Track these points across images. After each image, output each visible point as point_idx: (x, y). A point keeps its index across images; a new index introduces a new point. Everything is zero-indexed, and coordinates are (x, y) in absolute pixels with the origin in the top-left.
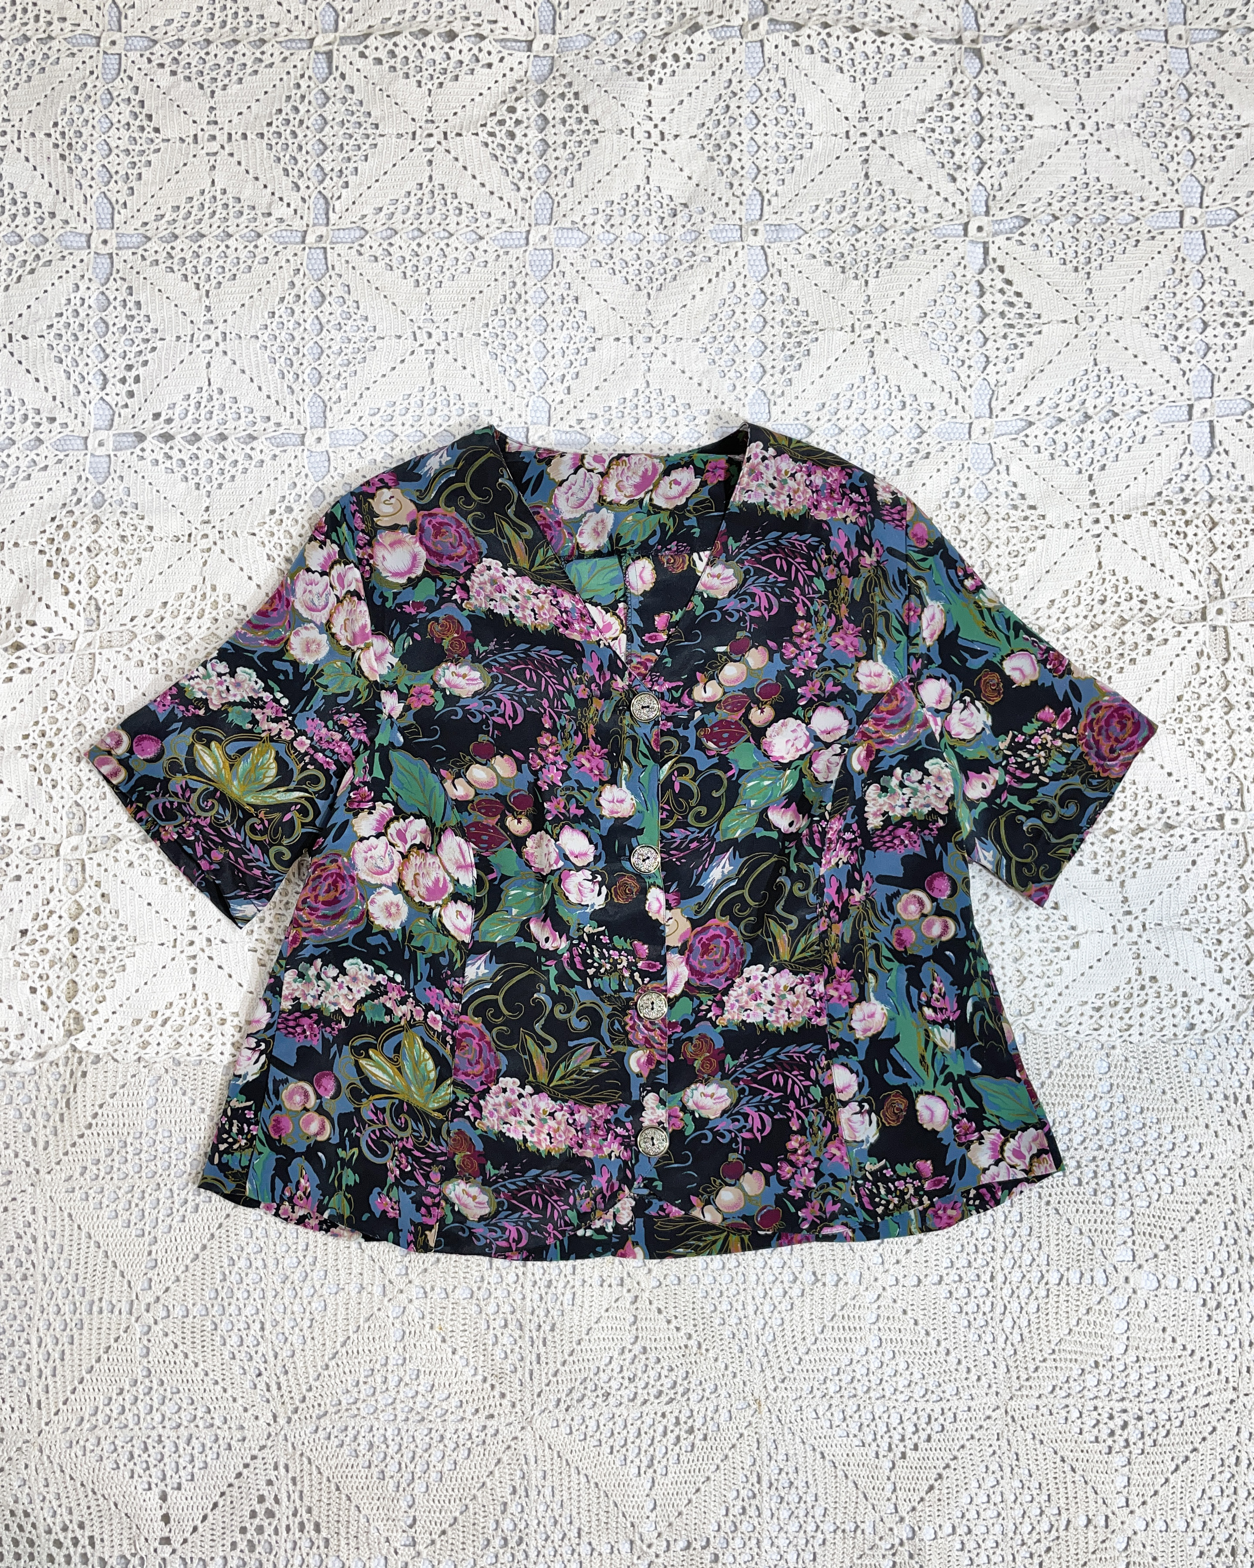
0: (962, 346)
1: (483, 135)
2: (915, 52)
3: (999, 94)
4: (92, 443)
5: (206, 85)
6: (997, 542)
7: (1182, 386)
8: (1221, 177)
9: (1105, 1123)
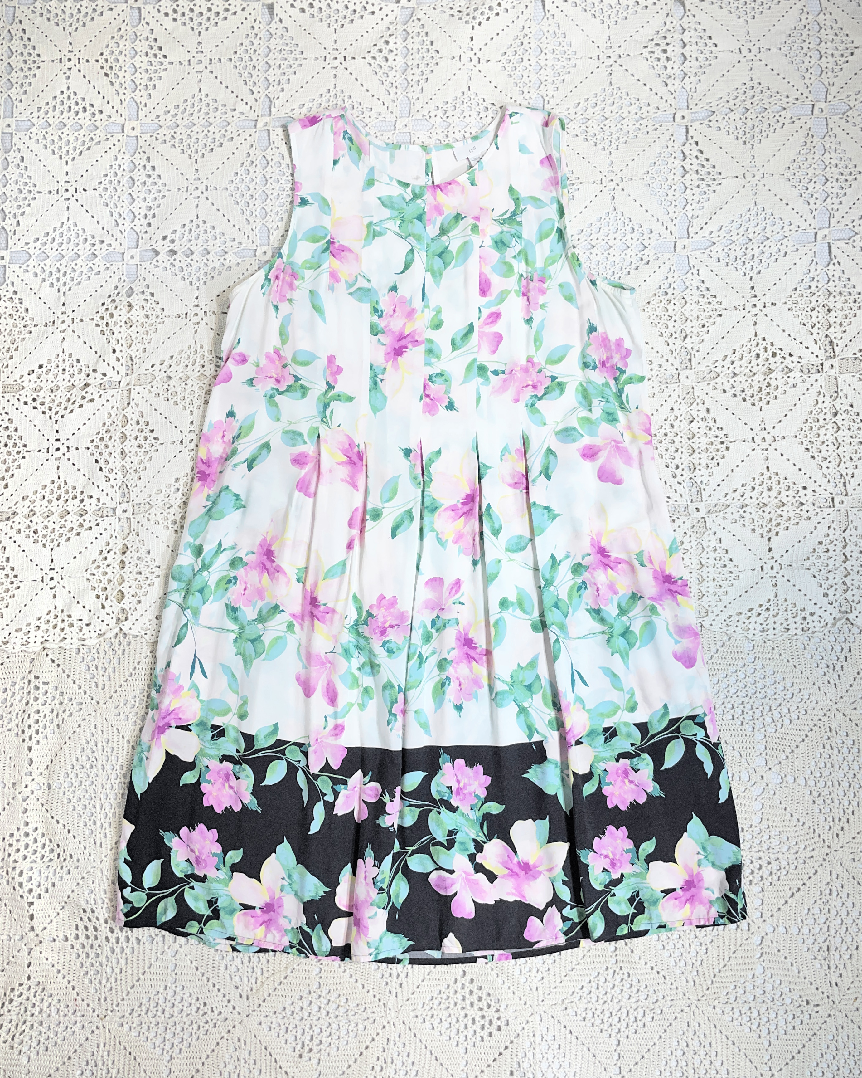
0: (671, 193)
1: (369, 59)
3: (696, 30)
4: (127, 257)
5: (195, 27)
6: (690, 318)
7: (810, 220)
8: (839, 82)
9: (751, 680)
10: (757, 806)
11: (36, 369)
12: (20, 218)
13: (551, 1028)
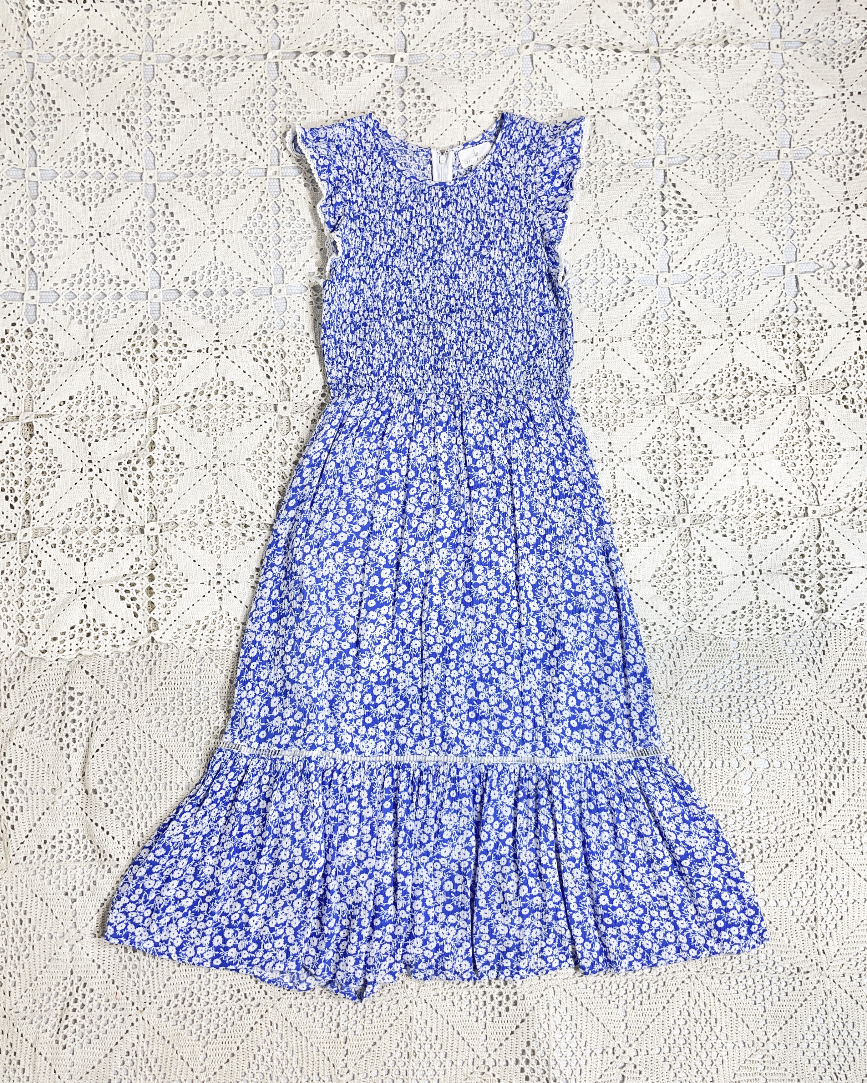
0: (652, 230)
2: (622, 59)
4: (150, 296)
5: (205, 83)
6: (673, 346)
7: (778, 255)
8: (801, 130)
9: (736, 676)
10: (747, 789)
11: (67, 400)
12: (48, 261)
13: (563, 1001)
